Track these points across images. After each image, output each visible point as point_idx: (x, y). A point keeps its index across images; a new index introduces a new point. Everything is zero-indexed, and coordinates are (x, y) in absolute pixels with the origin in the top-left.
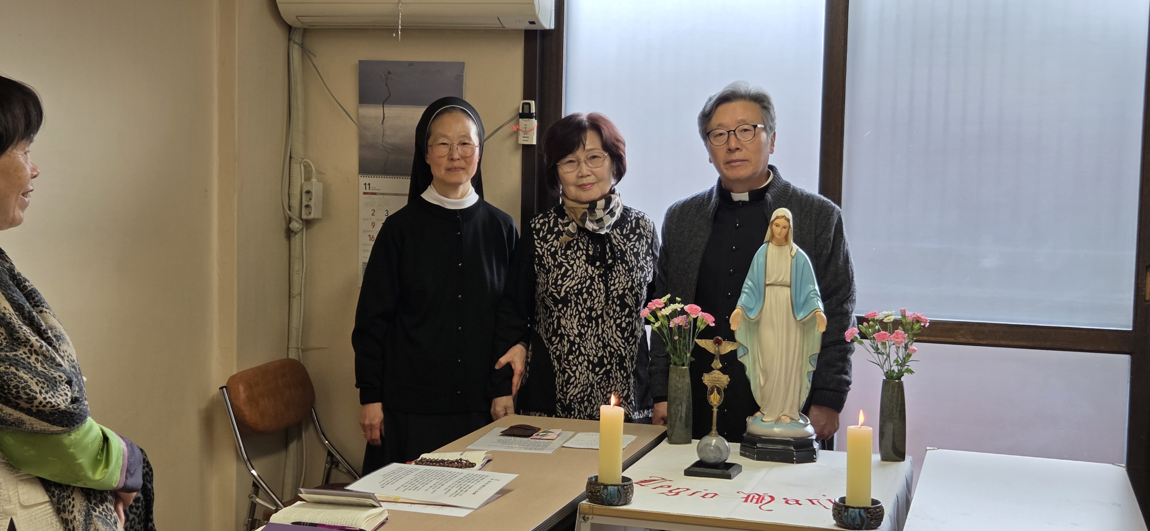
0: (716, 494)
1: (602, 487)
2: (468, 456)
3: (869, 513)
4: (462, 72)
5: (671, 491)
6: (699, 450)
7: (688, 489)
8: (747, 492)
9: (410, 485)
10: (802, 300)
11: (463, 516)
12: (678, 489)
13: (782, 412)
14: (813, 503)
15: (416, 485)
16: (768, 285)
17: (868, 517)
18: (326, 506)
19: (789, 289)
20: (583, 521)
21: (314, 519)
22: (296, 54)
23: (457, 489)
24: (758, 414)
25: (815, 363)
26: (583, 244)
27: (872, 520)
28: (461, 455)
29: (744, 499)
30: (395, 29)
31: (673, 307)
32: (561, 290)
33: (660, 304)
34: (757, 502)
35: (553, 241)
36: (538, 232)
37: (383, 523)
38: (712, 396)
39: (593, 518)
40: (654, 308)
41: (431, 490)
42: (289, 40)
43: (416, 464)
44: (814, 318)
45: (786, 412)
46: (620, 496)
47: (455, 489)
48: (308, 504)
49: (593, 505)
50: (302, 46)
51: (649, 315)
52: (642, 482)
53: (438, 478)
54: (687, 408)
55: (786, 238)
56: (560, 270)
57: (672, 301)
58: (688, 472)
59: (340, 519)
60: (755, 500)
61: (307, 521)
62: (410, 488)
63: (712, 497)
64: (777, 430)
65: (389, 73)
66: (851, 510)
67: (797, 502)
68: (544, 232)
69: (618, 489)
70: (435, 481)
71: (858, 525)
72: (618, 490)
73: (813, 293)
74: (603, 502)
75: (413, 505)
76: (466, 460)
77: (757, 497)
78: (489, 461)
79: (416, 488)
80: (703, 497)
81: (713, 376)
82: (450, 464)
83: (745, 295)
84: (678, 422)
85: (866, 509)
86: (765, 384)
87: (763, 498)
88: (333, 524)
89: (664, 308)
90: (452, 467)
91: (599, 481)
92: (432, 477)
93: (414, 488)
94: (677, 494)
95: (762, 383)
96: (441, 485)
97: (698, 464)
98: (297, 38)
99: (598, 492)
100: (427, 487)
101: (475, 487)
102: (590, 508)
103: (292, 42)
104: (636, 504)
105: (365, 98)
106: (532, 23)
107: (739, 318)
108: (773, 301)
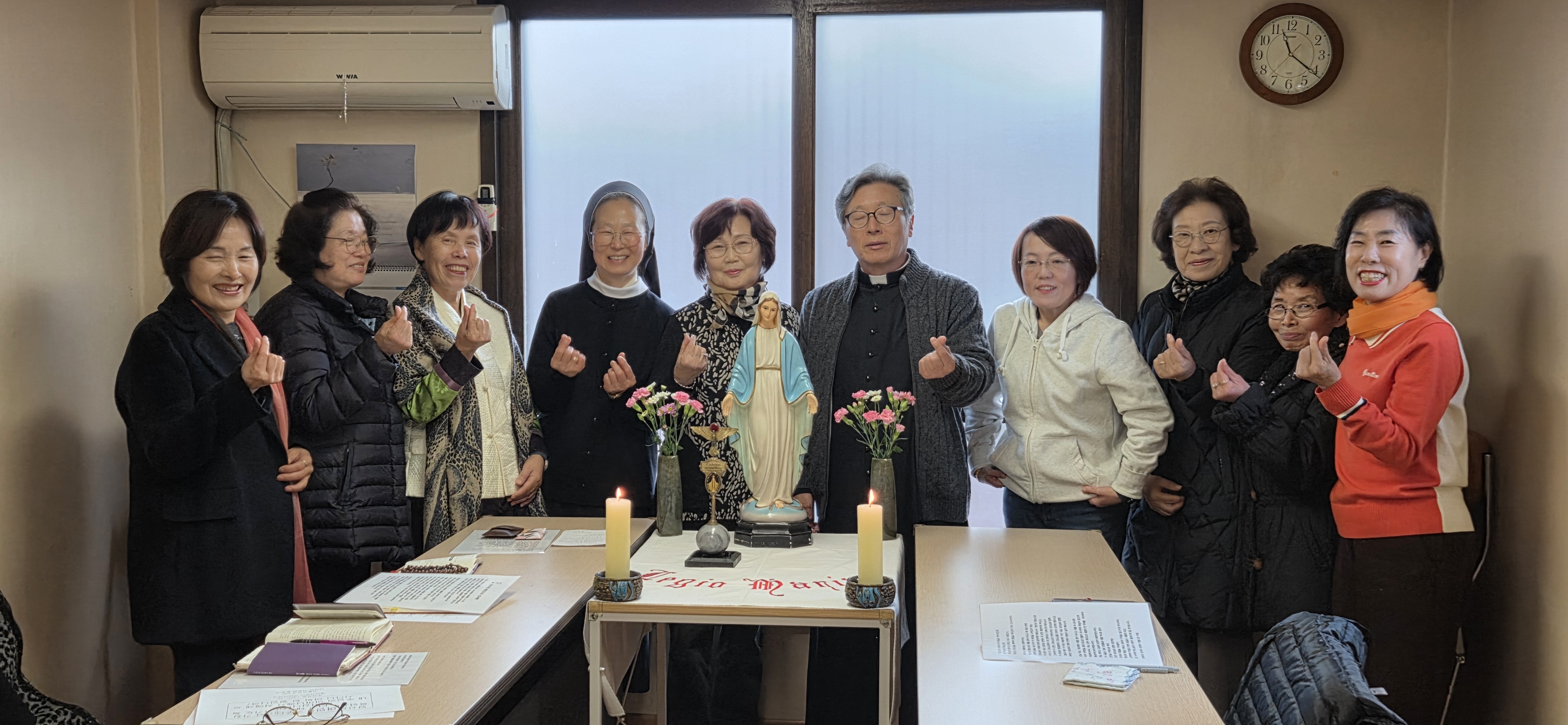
0: (723, 583)
1: (611, 582)
2: (457, 561)
3: (883, 591)
4: (413, 156)
5: (677, 583)
6: (699, 540)
7: (693, 580)
8: (754, 579)
9: (405, 594)
10: (792, 382)
11: (471, 622)
12: (683, 580)
13: (776, 496)
14: (821, 586)
15: (412, 594)
16: (758, 369)
17: (881, 595)
18: (324, 621)
19: (779, 372)
20: (592, 620)
21: (316, 636)
22: (224, 136)
23: (457, 595)
24: (751, 500)
25: (806, 446)
26: (735, 335)
27: (885, 597)
28: (449, 558)
29: (752, 586)
31: (659, 395)
32: (717, 383)
33: (646, 393)
34: (766, 588)
35: (704, 332)
36: (686, 324)
37: (388, 636)
38: (710, 484)
39: (602, 615)
40: (640, 397)
41: (430, 598)
42: (216, 122)
43: (403, 571)
44: (804, 401)
46: (629, 591)
47: (455, 595)
48: (303, 621)
49: (602, 602)
50: (230, 130)
51: (636, 404)
52: (645, 576)
54: (677, 499)
55: (774, 320)
56: (714, 362)
57: (657, 389)
58: (689, 564)
59: (345, 634)
60: (763, 587)
61: (308, 638)
62: (407, 597)
63: (720, 586)
64: (770, 515)
65: (331, 157)
66: (865, 589)
67: (805, 585)
68: (693, 324)
70: (432, 589)
71: (872, 603)
72: (628, 585)
73: (803, 375)
74: (612, 598)
75: (413, 615)
76: (456, 564)
77: (764, 583)
78: (479, 565)
79: (413, 597)
80: (711, 586)
81: (711, 463)
82: (440, 570)
83: (735, 380)
84: (668, 514)
85: (880, 587)
86: (757, 470)
87: (771, 583)
88: (337, 639)
89: (651, 396)
90: (443, 573)
91: (608, 577)
93: (411, 597)
94: (684, 585)
95: (755, 469)
97: (698, 554)
98: (224, 119)
99: (608, 588)
100: (425, 595)
101: (477, 592)
102: (599, 605)
103: (218, 125)
104: (645, 598)
105: (304, 184)
106: (492, 103)
107: (730, 404)
108: (764, 385)
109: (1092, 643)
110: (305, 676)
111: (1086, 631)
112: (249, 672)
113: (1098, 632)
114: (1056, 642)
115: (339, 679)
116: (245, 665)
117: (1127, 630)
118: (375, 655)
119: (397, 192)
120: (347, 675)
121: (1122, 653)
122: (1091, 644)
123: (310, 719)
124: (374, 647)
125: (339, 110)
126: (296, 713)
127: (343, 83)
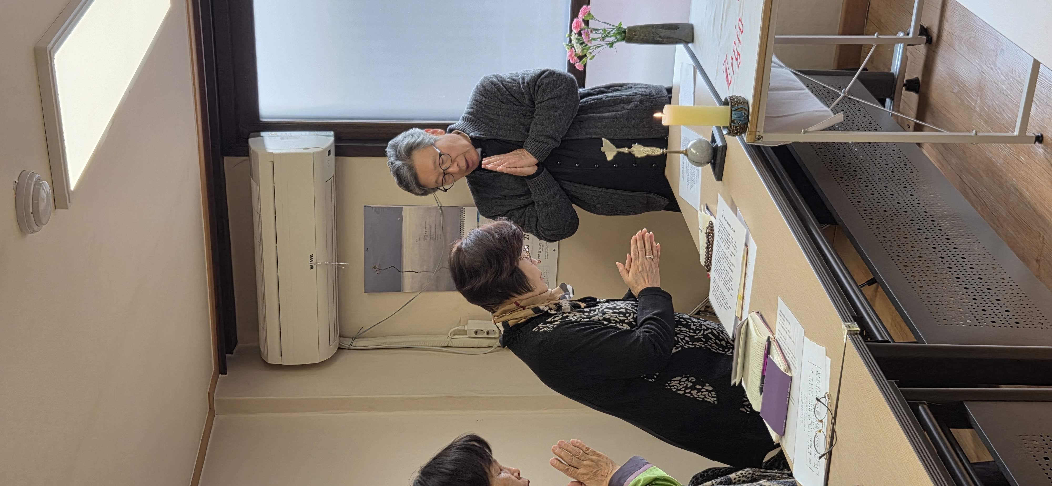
0: (740, 20)
1: (732, 124)
2: (703, 226)
4: (372, 208)
5: (737, 59)
7: (735, 43)
9: (728, 285)
11: (756, 247)
12: (734, 51)
15: (728, 280)
18: (746, 363)
20: (761, 139)
21: (758, 377)
22: (360, 343)
28: (702, 232)
30: (338, 267)
37: (762, 317)
39: (759, 132)
40: (575, 58)
41: (732, 267)
42: (349, 349)
43: (709, 272)
46: (740, 109)
47: (732, 248)
48: (744, 376)
49: (748, 132)
50: (354, 338)
51: (581, 63)
52: (728, 80)
53: (722, 262)
59: (758, 356)
61: (759, 382)
62: (730, 285)
65: (374, 268)
69: (734, 110)
70: (724, 264)
72: (736, 110)
74: (745, 123)
75: (746, 285)
76: (706, 229)
78: (708, 208)
79: (731, 280)
82: (710, 243)
88: (762, 362)
90: (713, 243)
91: (728, 125)
92: (721, 267)
93: (730, 281)
94: (739, 54)
96: (727, 259)
98: (345, 342)
99: (736, 127)
100: (729, 271)
101: (731, 230)
102: (750, 134)
103: (352, 347)
104: (748, 94)
105: (396, 287)
106: (329, 151)
110: (789, 398)
112: (782, 433)
115: (794, 373)
116: (777, 436)
118: (777, 336)
119: (402, 220)
120: (792, 367)
123: (825, 421)
124: (771, 336)
125: (338, 268)
126: (820, 431)
127: (316, 264)
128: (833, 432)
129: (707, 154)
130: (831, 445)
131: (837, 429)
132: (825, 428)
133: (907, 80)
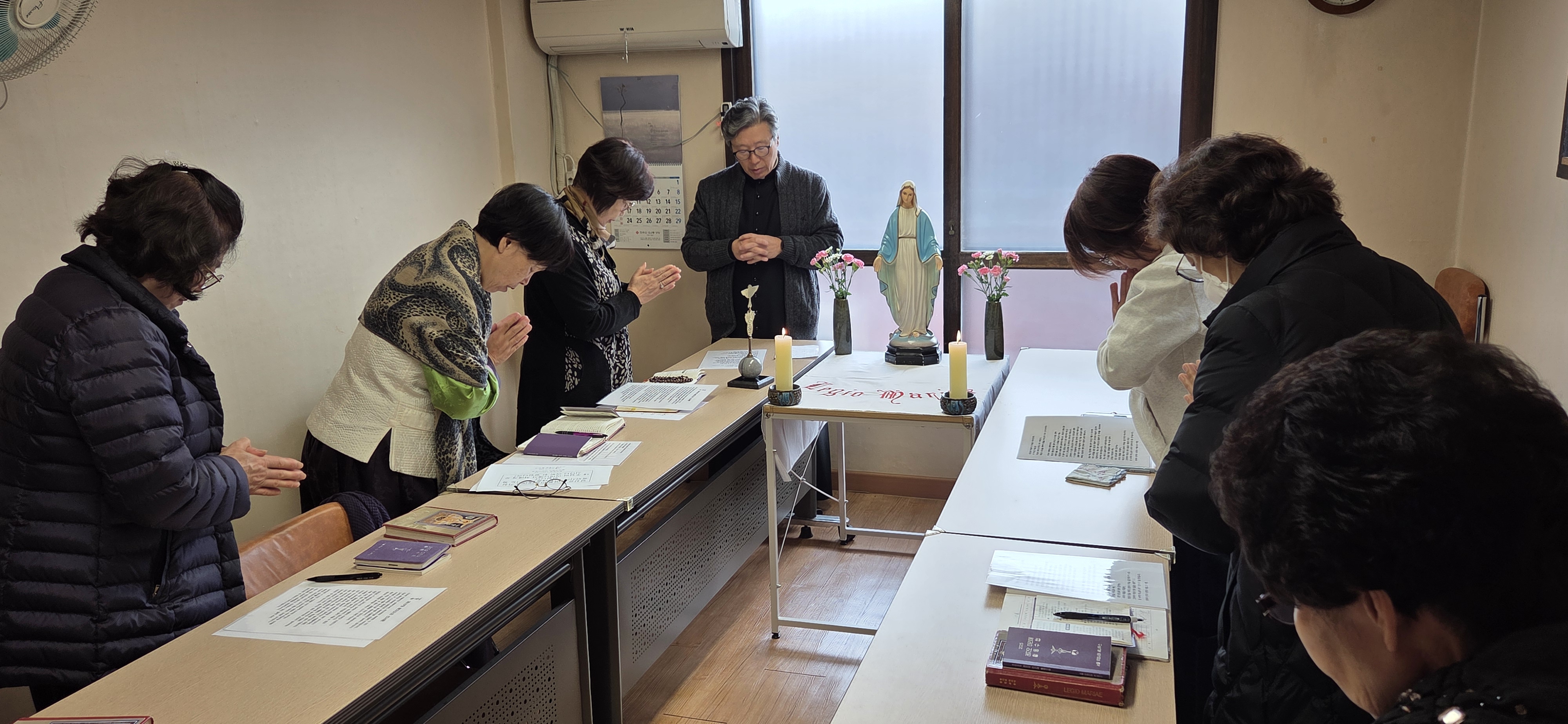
0: (862, 393)
1: (780, 393)
2: (688, 373)
3: (966, 403)
4: (677, 83)
5: (830, 392)
7: (843, 390)
8: (885, 390)
9: (642, 398)
10: (925, 247)
11: (681, 419)
12: (836, 390)
13: (913, 329)
14: (930, 396)
15: (647, 398)
16: (900, 238)
17: (964, 406)
18: (580, 418)
19: (915, 240)
20: (767, 417)
21: (571, 429)
22: (553, 74)
23: (678, 398)
27: (967, 408)
28: (683, 372)
29: (881, 396)
30: (624, 53)
31: (834, 256)
34: (890, 398)
37: (621, 428)
39: (773, 415)
41: (658, 400)
42: (548, 64)
43: (650, 381)
44: (934, 260)
45: (917, 329)
46: (792, 399)
47: (675, 399)
49: (774, 407)
50: (557, 68)
52: (811, 386)
53: (661, 391)
55: (912, 202)
60: (889, 396)
61: (566, 430)
62: (644, 400)
63: (859, 395)
64: (910, 342)
65: (623, 86)
66: (952, 401)
67: (919, 396)
71: (959, 411)
72: (790, 394)
73: (933, 242)
74: (779, 403)
75: (644, 413)
76: (686, 376)
77: (891, 393)
78: (702, 376)
80: (852, 395)
82: (674, 380)
83: (884, 246)
84: (841, 340)
85: (963, 400)
87: (896, 394)
88: (584, 432)
90: (676, 382)
91: (777, 389)
92: (657, 391)
94: (834, 394)
95: (899, 309)
98: (553, 61)
99: (776, 397)
100: (655, 398)
101: (689, 397)
102: (770, 407)
103: (549, 67)
104: (804, 403)
105: (607, 106)
106: (726, 43)
107: (880, 263)
108: (904, 250)
109: (1102, 447)
110: (558, 456)
111: (1099, 439)
112: (526, 452)
113: (1108, 439)
114: (1074, 446)
115: (579, 459)
116: (523, 448)
117: (1130, 439)
118: (608, 442)
119: (668, 109)
120: (587, 456)
121: (1121, 456)
122: (1100, 449)
123: (546, 488)
124: (607, 437)
125: (622, 53)
126: (537, 485)
127: (624, 34)
128: (538, 496)
129: (749, 373)
130: (527, 495)
131: (540, 498)
132: (540, 489)
133: (810, 528)
